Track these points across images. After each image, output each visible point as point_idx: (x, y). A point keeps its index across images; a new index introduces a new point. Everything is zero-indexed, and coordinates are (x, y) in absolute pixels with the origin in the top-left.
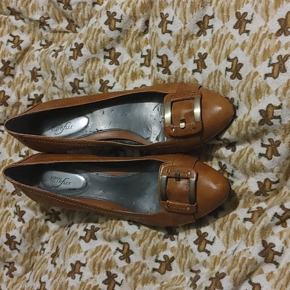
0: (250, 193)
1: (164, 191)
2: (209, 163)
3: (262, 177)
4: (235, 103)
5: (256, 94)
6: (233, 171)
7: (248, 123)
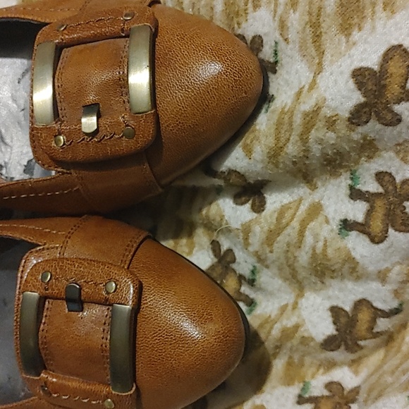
0: (305, 341)
1: (32, 343)
2: (182, 246)
3: (346, 294)
4: (267, 53)
5: (343, 14)
6: (253, 272)
7: (311, 118)
